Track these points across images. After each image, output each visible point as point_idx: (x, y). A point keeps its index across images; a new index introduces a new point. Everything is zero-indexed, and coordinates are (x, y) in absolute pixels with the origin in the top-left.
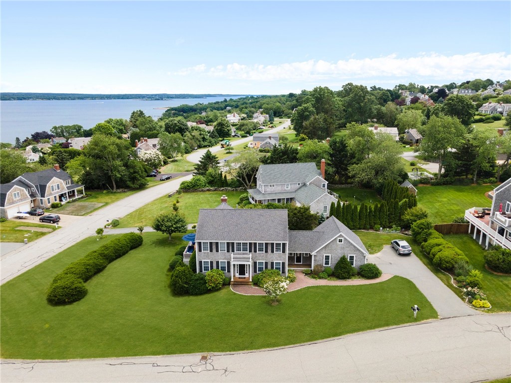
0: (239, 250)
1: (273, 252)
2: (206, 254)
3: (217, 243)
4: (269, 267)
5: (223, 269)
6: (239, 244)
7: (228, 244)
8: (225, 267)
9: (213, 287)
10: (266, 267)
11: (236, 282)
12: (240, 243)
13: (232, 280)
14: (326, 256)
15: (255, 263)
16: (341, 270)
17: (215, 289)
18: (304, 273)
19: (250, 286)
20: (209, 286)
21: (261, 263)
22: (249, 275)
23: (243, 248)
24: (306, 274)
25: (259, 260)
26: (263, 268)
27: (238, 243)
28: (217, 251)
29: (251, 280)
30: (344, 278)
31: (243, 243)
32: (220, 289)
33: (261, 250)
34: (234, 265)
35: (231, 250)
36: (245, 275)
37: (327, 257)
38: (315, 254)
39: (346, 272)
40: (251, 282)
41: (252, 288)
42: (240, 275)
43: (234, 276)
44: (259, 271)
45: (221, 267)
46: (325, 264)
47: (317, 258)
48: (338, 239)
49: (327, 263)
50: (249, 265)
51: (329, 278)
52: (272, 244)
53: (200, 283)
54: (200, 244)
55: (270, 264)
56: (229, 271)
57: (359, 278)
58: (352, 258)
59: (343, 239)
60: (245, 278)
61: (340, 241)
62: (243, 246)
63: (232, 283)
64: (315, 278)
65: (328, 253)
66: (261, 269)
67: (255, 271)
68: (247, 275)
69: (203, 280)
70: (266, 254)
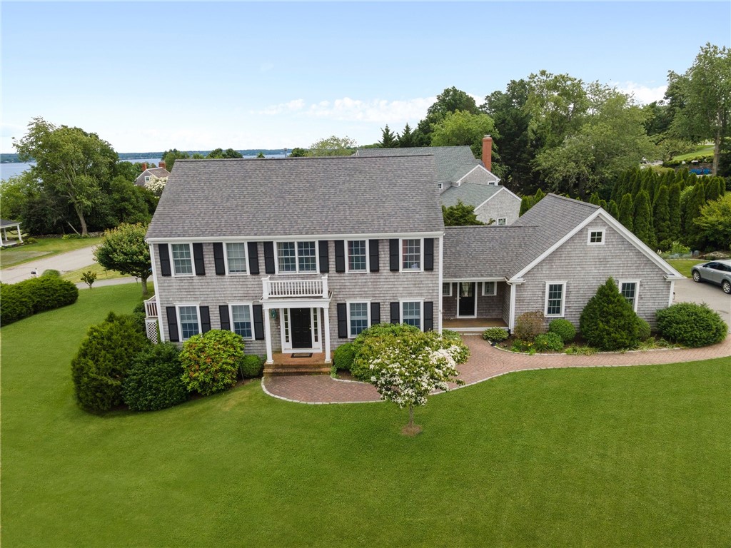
0: (288, 265)
1: (394, 268)
2: (185, 284)
3: (217, 247)
4: (385, 317)
5: (242, 329)
6: (287, 247)
7: (253, 246)
8: (249, 324)
9: (203, 384)
10: (376, 319)
11: (283, 367)
12: (292, 244)
13: (270, 361)
14: (551, 286)
15: (341, 308)
16: (608, 322)
17: (210, 390)
18: (487, 338)
19: (323, 377)
20: (192, 379)
21: (359, 308)
22: (324, 346)
23: (301, 260)
24: (495, 342)
25: (354, 296)
26: (365, 322)
27: (286, 244)
28: (220, 271)
29: (328, 360)
30: (617, 346)
31: (300, 244)
32: (228, 388)
33: (357, 264)
34: (275, 314)
35: (262, 268)
36: (310, 346)
37: (556, 291)
38: (521, 280)
39: (623, 328)
40: (327, 365)
41: (331, 382)
42: (294, 346)
43: (277, 351)
44: (353, 332)
45: (236, 325)
46: (549, 312)
47: (527, 294)
48: (590, 231)
49: (555, 308)
50: (322, 310)
51: (570, 349)
52: (394, 243)
53: (160, 372)
54: (163, 248)
55: (388, 308)
56: (260, 336)
57: (662, 345)
58: (629, 289)
59: (603, 231)
60: (311, 355)
61: (596, 237)
62: (300, 253)
63: (270, 370)
64: (526, 349)
65: (559, 278)
66: (359, 327)
67: (342, 334)
68: (316, 348)
69: (170, 362)
70: (374, 276)
